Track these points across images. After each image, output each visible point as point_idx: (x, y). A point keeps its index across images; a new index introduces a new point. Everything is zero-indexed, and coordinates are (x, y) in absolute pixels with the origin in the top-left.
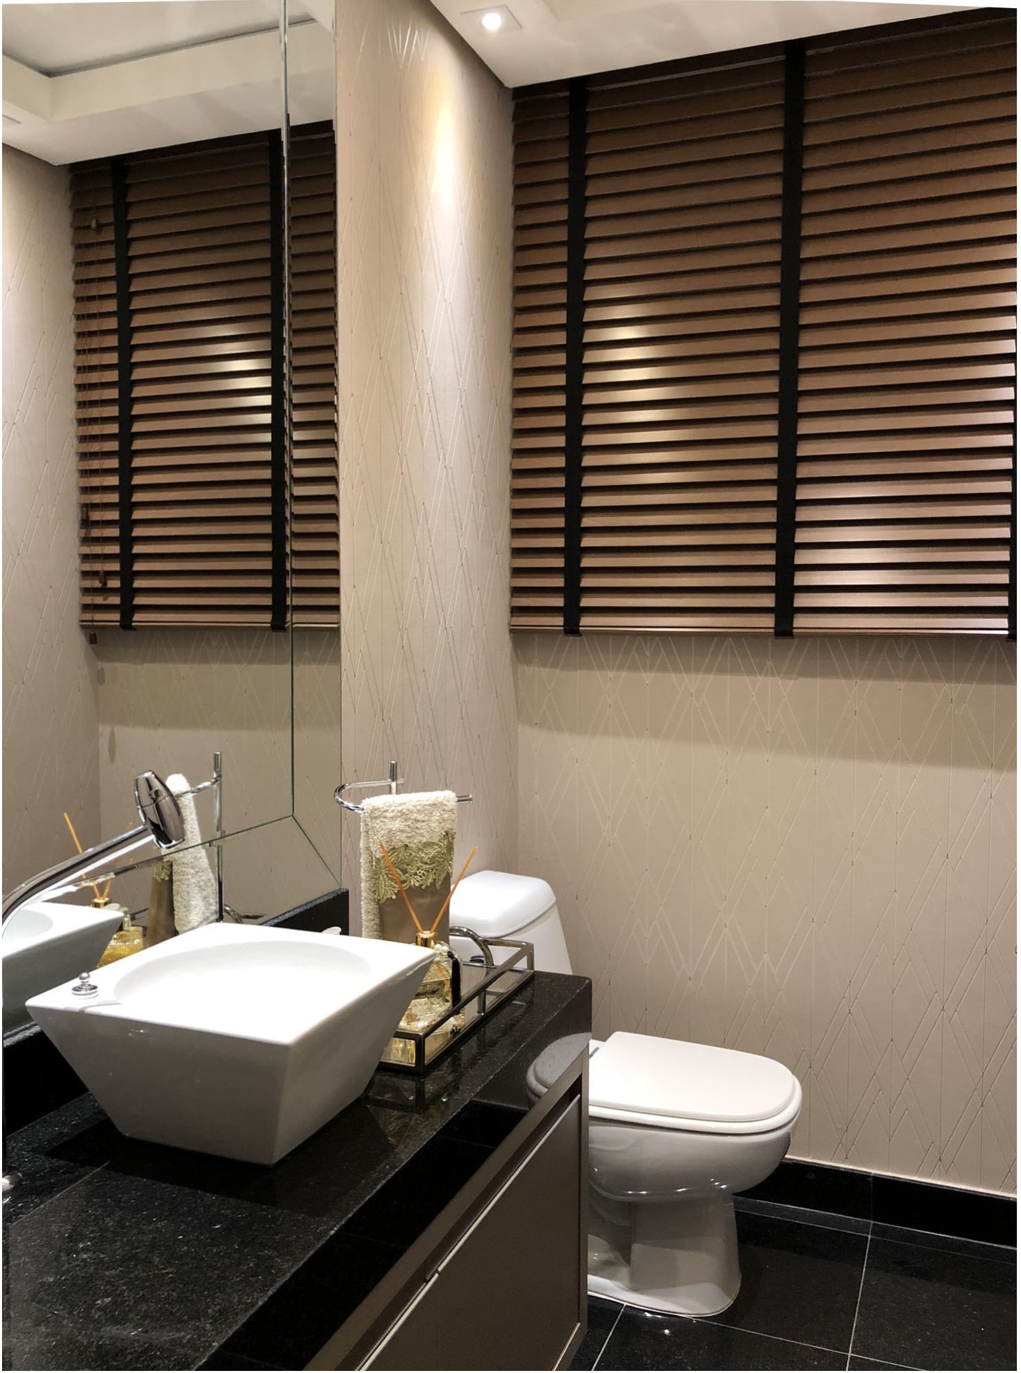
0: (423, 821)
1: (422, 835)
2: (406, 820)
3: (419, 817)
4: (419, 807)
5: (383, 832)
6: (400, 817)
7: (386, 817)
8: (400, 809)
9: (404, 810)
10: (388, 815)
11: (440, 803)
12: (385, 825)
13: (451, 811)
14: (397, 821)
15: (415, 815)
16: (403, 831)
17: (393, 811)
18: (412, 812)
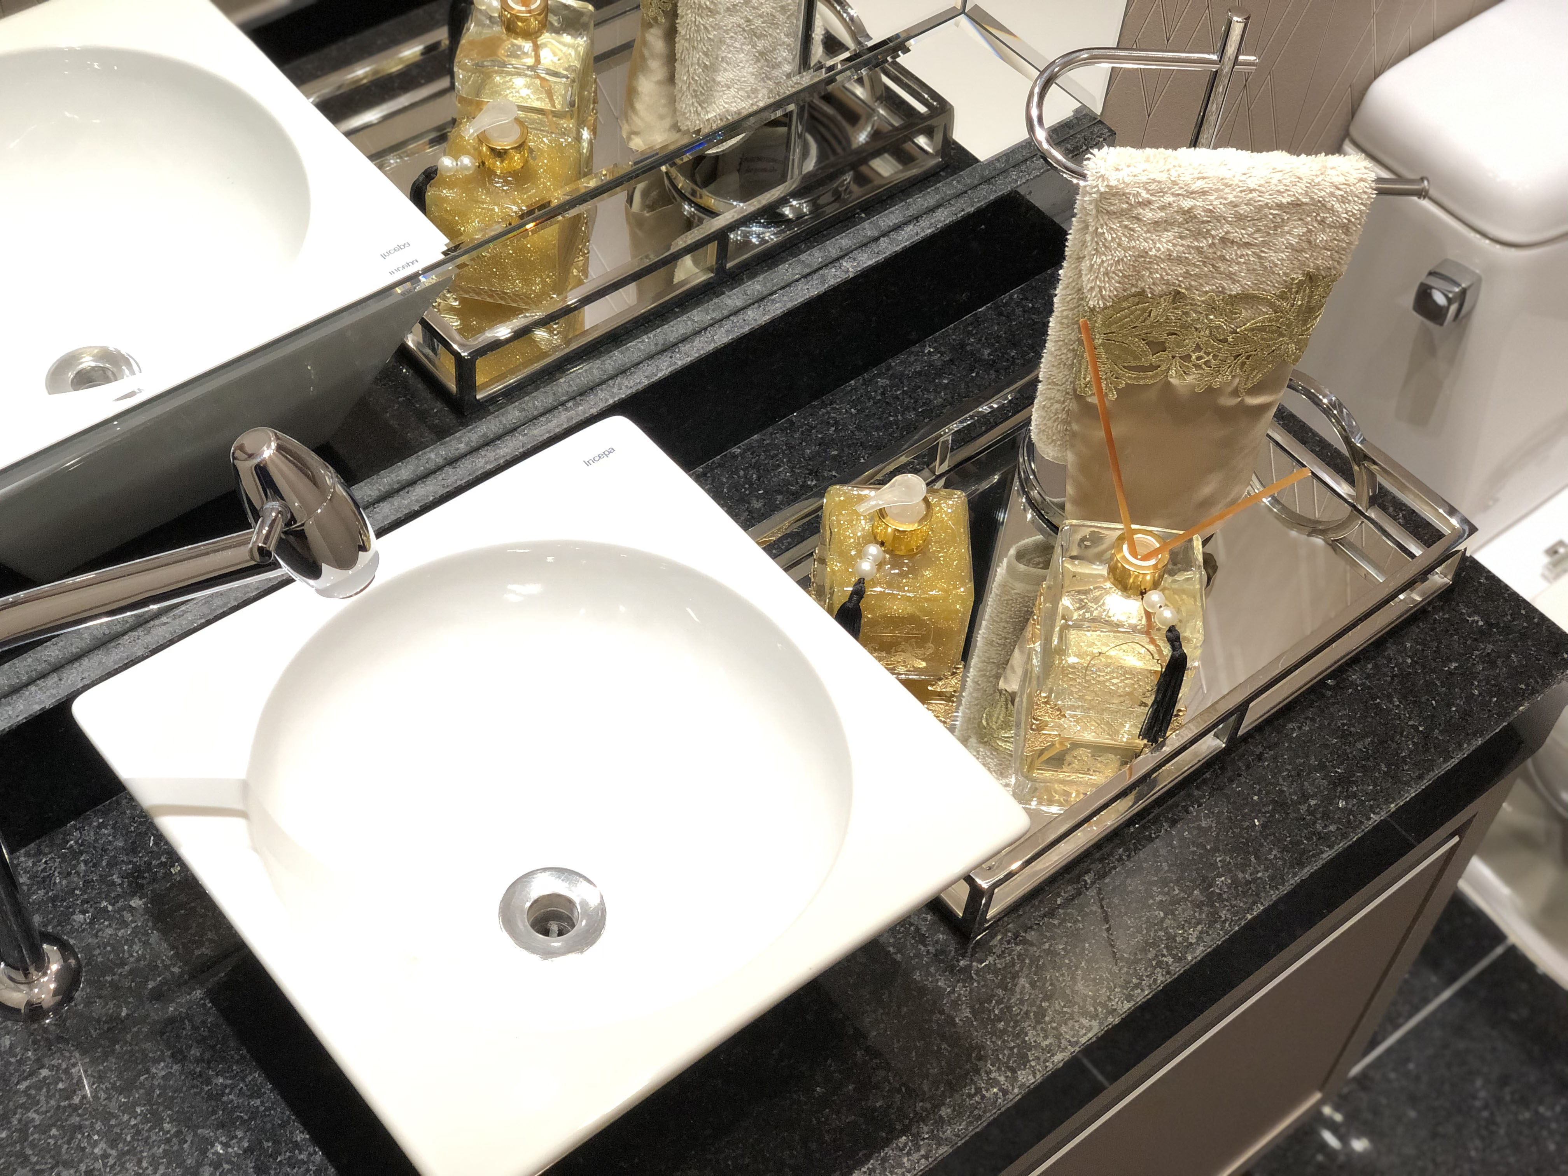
0: (1247, 245)
1: (1231, 277)
2: (1198, 234)
3: (1236, 234)
4: (1244, 209)
5: (1120, 254)
6: (1180, 225)
7: (1138, 219)
8: (1186, 204)
9: (1199, 212)
10: (1148, 215)
11: (1315, 203)
12: (1131, 238)
13: (1346, 228)
14: (1169, 235)
15: (1227, 227)
16: (1179, 260)
17: (1162, 208)
18: (1219, 219)
